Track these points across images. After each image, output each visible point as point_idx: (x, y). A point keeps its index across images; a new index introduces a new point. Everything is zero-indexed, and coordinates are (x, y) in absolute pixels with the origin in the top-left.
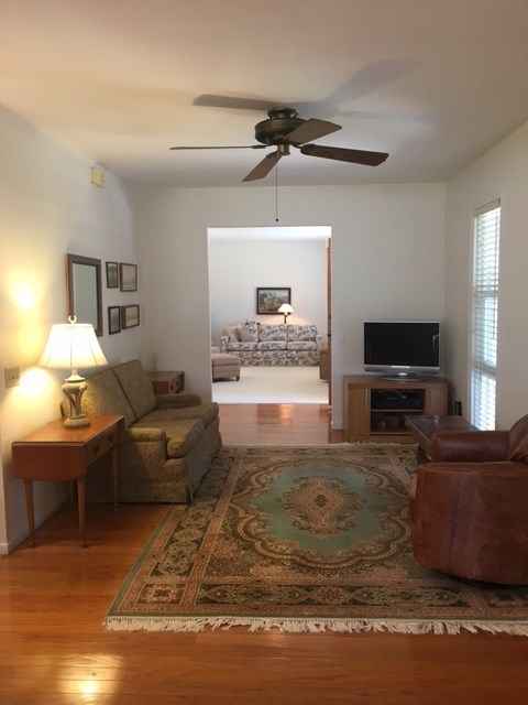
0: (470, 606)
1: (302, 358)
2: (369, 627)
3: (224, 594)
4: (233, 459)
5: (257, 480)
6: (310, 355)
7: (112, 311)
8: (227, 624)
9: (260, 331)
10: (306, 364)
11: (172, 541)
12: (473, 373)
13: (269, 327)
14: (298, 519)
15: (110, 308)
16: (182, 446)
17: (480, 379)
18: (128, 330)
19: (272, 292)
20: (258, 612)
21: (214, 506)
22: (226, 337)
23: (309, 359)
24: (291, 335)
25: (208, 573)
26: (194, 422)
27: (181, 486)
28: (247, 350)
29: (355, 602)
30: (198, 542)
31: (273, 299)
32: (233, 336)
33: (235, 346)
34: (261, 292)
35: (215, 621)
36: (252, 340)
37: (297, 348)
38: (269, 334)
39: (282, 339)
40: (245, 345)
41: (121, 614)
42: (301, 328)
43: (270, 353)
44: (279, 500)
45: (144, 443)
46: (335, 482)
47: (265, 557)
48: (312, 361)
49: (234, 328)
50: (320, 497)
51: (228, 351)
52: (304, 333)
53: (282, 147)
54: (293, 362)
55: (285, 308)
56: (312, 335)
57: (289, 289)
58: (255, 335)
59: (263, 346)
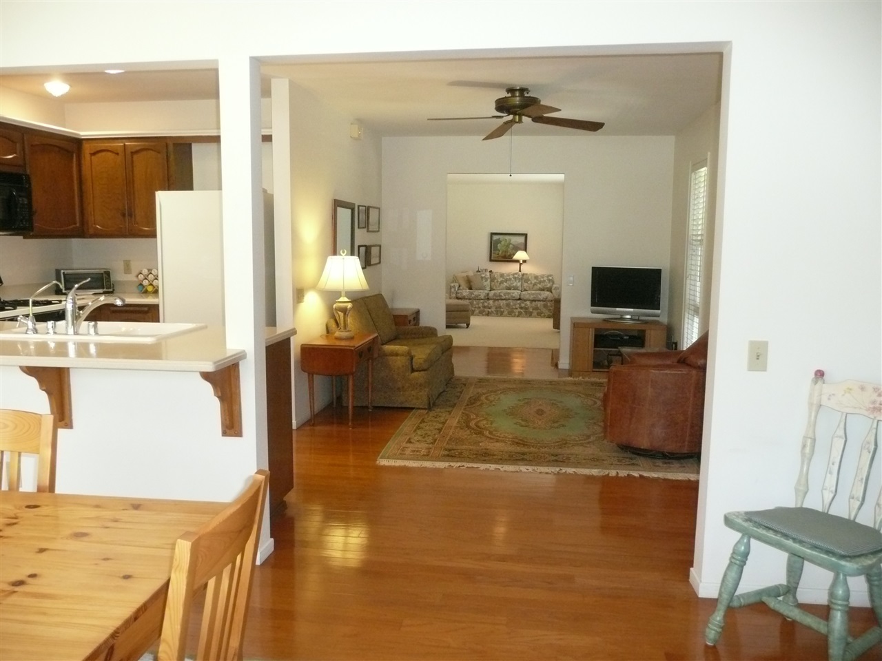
0: (640, 466)
1: (536, 308)
2: (564, 471)
3: (461, 453)
4: (465, 385)
5: (486, 398)
6: (545, 306)
7: (361, 248)
8: (463, 466)
9: (493, 280)
10: (540, 315)
11: (418, 428)
12: (687, 315)
13: (502, 275)
14: (520, 421)
15: (359, 247)
16: (425, 361)
17: (693, 321)
18: (371, 267)
19: (507, 237)
20: (484, 461)
21: (450, 412)
22: (457, 285)
23: (544, 310)
24: (526, 285)
25: (448, 443)
26: (433, 346)
27: (424, 394)
28: (477, 298)
29: (556, 461)
30: (440, 430)
31: (508, 246)
32: (463, 284)
33: (465, 294)
34: (495, 238)
35: (455, 465)
36: (483, 288)
37: (532, 297)
38: (502, 282)
39: (516, 288)
40: (476, 293)
41: (388, 458)
42: (536, 277)
43: (502, 303)
44: (505, 411)
45: (394, 358)
46: (555, 402)
47: (491, 439)
48: (547, 313)
49: (465, 275)
50: (538, 410)
51: (458, 298)
52: (540, 282)
53: (517, 117)
54: (526, 313)
55: (520, 255)
56: (549, 285)
57: (526, 235)
58: (487, 284)
59: (495, 294)
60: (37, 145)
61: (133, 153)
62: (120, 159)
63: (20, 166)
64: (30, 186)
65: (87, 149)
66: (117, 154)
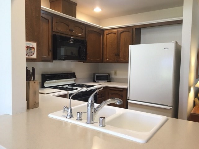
60: (90, 31)
61: (120, 33)
62: (116, 35)
63: (84, 38)
64: (86, 44)
65: (106, 33)
66: (115, 34)
